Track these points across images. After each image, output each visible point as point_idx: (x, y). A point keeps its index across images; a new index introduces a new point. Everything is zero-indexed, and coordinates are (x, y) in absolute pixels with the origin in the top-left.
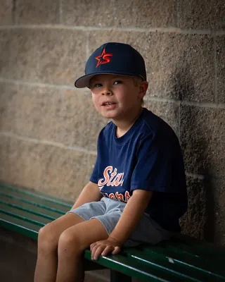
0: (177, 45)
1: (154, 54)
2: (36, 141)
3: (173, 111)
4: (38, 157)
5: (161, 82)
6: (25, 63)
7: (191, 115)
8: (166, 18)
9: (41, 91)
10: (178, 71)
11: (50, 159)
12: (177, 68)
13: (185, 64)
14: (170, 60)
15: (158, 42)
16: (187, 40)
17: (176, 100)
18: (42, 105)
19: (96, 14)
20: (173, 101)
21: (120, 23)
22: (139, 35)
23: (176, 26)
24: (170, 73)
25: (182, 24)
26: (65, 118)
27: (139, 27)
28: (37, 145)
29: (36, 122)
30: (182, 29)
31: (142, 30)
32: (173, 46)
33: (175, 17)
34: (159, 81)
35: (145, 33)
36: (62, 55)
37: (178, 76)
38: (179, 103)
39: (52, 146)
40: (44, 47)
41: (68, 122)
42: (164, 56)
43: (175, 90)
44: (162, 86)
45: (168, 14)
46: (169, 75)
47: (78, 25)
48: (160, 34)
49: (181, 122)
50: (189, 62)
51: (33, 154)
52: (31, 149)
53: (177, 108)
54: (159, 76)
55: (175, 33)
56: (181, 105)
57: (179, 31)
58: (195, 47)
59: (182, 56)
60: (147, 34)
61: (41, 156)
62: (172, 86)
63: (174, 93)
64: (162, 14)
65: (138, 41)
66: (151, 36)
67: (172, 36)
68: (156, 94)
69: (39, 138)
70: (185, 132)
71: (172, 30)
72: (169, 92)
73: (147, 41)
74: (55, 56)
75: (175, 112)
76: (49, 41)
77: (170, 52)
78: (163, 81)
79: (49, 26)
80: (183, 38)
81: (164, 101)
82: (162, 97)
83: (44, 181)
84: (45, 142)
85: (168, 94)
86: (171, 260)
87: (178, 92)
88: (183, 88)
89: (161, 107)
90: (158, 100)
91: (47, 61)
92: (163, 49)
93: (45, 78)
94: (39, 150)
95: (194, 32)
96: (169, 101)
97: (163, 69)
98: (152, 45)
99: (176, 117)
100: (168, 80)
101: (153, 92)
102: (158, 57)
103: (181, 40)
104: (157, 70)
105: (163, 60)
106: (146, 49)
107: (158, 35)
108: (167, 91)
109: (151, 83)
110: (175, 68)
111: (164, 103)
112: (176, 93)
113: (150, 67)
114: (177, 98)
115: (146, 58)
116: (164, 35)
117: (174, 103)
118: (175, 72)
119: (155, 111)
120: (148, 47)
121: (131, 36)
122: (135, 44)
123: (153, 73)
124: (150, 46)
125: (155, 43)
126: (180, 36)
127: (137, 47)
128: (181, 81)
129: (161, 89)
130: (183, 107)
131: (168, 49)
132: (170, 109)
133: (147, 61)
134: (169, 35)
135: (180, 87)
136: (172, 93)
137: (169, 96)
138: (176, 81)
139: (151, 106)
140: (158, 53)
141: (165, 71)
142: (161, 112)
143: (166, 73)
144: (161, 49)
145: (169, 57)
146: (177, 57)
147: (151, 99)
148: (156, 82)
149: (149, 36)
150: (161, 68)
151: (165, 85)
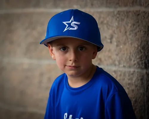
0: (142, 22)
3: (140, 78)
5: (129, 54)
6: (12, 42)
10: (143, 44)
12: (142, 41)
14: (136, 34)
15: (125, 19)
17: (142, 68)
20: (139, 70)
21: (92, 5)
22: (109, 14)
23: (141, 5)
24: (136, 46)
25: (146, 3)
27: (109, 7)
30: (146, 7)
31: (111, 10)
32: (138, 22)
34: (127, 54)
35: (114, 12)
37: (143, 48)
42: (131, 31)
43: (141, 60)
44: (130, 57)
48: (127, 13)
49: (147, 88)
53: (143, 76)
54: (127, 49)
55: (140, 11)
56: (146, 73)
57: (143, 9)
59: (147, 30)
60: (116, 13)
62: (138, 57)
63: (140, 63)
65: (108, 19)
66: (119, 14)
67: (137, 14)
68: (125, 65)
71: (137, 8)
72: (136, 62)
73: (116, 19)
75: (142, 79)
76: (31, 23)
77: (136, 28)
78: (130, 53)
79: (31, 10)
80: (147, 15)
81: (132, 70)
82: (130, 67)
85: (135, 64)
87: (143, 62)
88: (148, 58)
89: (129, 76)
90: (127, 70)
92: (130, 25)
96: (136, 70)
97: (130, 42)
98: (120, 23)
99: (142, 83)
100: (134, 52)
101: (122, 62)
102: (126, 32)
103: (145, 17)
104: (125, 44)
105: (130, 34)
106: (115, 25)
107: (125, 14)
108: (134, 61)
109: (120, 55)
110: (140, 41)
111: (132, 72)
112: (142, 63)
113: (119, 42)
114: (143, 67)
115: (115, 33)
116: (130, 13)
117: (140, 73)
118: (141, 45)
119: (124, 79)
120: (117, 24)
121: (102, 16)
122: (105, 22)
123: (121, 47)
124: (118, 23)
125: (122, 20)
126: (144, 14)
127: (107, 24)
128: (146, 53)
129: (128, 60)
130: (148, 75)
131: (134, 25)
132: (137, 78)
133: (116, 36)
134: (135, 13)
135: (145, 58)
136: (138, 63)
137: (136, 66)
138: (141, 52)
139: (120, 75)
140: (125, 29)
141: (131, 44)
142: (129, 79)
143: (133, 46)
144: (128, 25)
145: (135, 32)
146: (142, 31)
147: (121, 69)
148: (124, 54)
149: (117, 14)
150: (128, 42)
151: (132, 56)
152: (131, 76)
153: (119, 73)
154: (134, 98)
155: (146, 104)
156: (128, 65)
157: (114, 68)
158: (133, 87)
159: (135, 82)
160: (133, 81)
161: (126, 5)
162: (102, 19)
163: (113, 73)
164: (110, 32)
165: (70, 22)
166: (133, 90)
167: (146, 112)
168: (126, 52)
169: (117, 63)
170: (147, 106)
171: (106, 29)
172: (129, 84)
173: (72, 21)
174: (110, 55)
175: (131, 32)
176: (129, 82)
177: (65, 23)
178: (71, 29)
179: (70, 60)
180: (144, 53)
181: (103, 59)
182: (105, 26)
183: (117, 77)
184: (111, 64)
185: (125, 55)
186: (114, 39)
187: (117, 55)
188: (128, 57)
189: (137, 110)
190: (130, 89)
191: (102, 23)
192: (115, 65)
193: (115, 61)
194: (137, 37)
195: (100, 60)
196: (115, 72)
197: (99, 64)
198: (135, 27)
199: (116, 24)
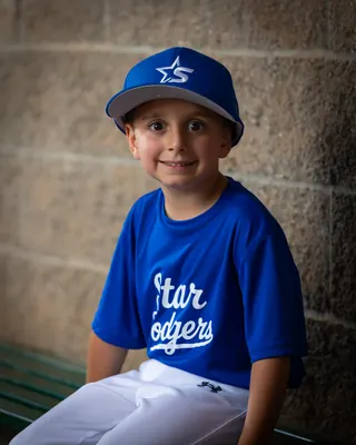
1: (284, 99)
3: (319, 205)
5: (297, 152)
7: (352, 213)
8: (307, 32)
9: (68, 168)
10: (328, 132)
11: (85, 296)
12: (326, 126)
13: (342, 118)
14: (313, 108)
15: (291, 77)
17: (324, 184)
19: (174, 23)
20: (319, 187)
21: (219, 42)
22: (254, 63)
23: (326, 47)
24: (314, 135)
25: (337, 43)
27: (256, 48)
28: (58, 269)
29: (55, 226)
30: (337, 52)
31: (261, 54)
32: (319, 83)
33: (324, 29)
34: (293, 151)
35: (266, 59)
37: (329, 140)
38: (330, 190)
39: (86, 271)
42: (303, 102)
43: (323, 167)
44: (298, 160)
45: (310, 23)
46: (312, 137)
47: (139, 44)
48: (295, 62)
49: (335, 227)
50: (349, 115)
51: (52, 287)
53: (327, 201)
54: (292, 141)
55: (323, 59)
56: (334, 193)
57: (330, 55)
59: (337, 102)
60: (270, 62)
62: (316, 159)
63: (322, 171)
64: (297, 23)
65: (252, 74)
66: (278, 65)
67: (318, 66)
68: (287, 174)
70: (341, 244)
71: (318, 53)
72: (311, 169)
73: (271, 75)
75: (323, 207)
76: (83, 76)
77: (315, 96)
78: (300, 149)
79: (83, 47)
80: (339, 69)
81: (302, 186)
82: (298, 179)
85: (309, 174)
87: (328, 170)
88: (339, 163)
89: (296, 198)
90: (291, 185)
92: (300, 89)
93: (75, 144)
94: (63, 277)
97: (299, 126)
98: (280, 83)
99: (324, 216)
100: (309, 147)
101: (281, 169)
102: (291, 104)
103: (335, 72)
104: (289, 129)
105: (300, 109)
106: (267, 89)
107: (292, 63)
108: (308, 167)
109: (278, 152)
110: (322, 125)
111: (301, 192)
112: (325, 173)
113: (276, 124)
114: (327, 180)
115: (268, 106)
116: (302, 64)
117: (320, 192)
118: (323, 133)
119: (284, 206)
120: (272, 85)
121: (240, 66)
122: (247, 79)
123: (280, 135)
124: (276, 85)
125: (285, 78)
126: (333, 66)
127: (251, 85)
128: (335, 150)
129: (295, 164)
130: (337, 198)
131: (309, 89)
132: (314, 203)
133: (269, 111)
134: (312, 64)
135: (332, 161)
136: (316, 170)
137: (311, 178)
138: (324, 150)
139: (277, 196)
140: (290, 97)
141: (303, 130)
142: (296, 206)
143: (306, 134)
144: (296, 90)
145: (311, 104)
146: (327, 104)
147: (278, 184)
148: (286, 152)
149: (273, 64)
150: (296, 125)
151: (304, 156)
152: (301, 199)
153: (274, 192)
154: (305, 246)
155: (330, 260)
156: (294, 174)
157: (264, 181)
158: (304, 224)
159: (308, 213)
160: (305, 211)
162: (239, 74)
163: (262, 192)
164: (257, 101)
165: (172, 67)
166: (303, 231)
167: (331, 279)
168: (290, 147)
169: (270, 169)
170: (334, 265)
171: (248, 95)
172: (295, 216)
173: (176, 67)
174: (255, 151)
175: (303, 105)
176: (296, 211)
177: (160, 70)
178: (173, 81)
179: (171, 149)
180: (331, 150)
181: (239, 161)
182: (246, 89)
183: (268, 200)
184: (257, 173)
185: (289, 153)
186: (265, 119)
187: (271, 152)
188: (295, 158)
189: (313, 273)
190: (298, 226)
191: (240, 80)
192: (266, 174)
193: (265, 165)
194: (316, 115)
195: (233, 161)
196: (265, 188)
197: (230, 170)
198: (311, 93)
199: (269, 85)
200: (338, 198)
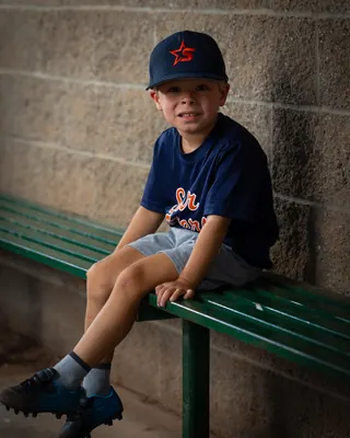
0: (269, 32)
1: (240, 43)
2: (90, 155)
3: (264, 116)
4: (92, 176)
5: (249, 79)
7: (286, 121)
9: (96, 91)
10: (269, 66)
11: (108, 178)
12: (268, 61)
13: (279, 56)
14: (260, 49)
15: (245, 27)
16: (282, 25)
17: (267, 101)
18: (98, 108)
20: (263, 104)
21: (197, 3)
22: (220, 18)
23: (268, 7)
24: (260, 68)
25: (276, 4)
26: (127, 125)
27: (221, 8)
28: (91, 160)
29: (89, 130)
30: (276, 10)
31: (225, 13)
32: (263, 32)
34: (246, 78)
35: (228, 16)
36: (123, 45)
37: (270, 71)
38: (271, 106)
39: (110, 161)
40: (100, 33)
41: (130, 130)
42: (253, 45)
43: (266, 90)
44: (250, 83)
46: (258, 70)
47: (143, 6)
48: (247, 18)
49: (274, 131)
50: (284, 54)
51: (86, 171)
52: (83, 165)
53: (269, 112)
54: (246, 72)
55: (266, 16)
56: (273, 108)
57: (271, 13)
58: (291, 34)
59: (276, 45)
60: (231, 17)
61: (96, 174)
62: (262, 84)
63: (265, 93)
65: (219, 26)
66: (236, 19)
67: (263, 20)
68: (242, 95)
69: (94, 152)
70: (279, 142)
71: (263, 11)
72: (259, 91)
73: (231, 27)
74: (113, 46)
75: (266, 117)
76: (105, 27)
77: (261, 41)
78: (251, 78)
80: (277, 22)
81: (252, 103)
82: (250, 99)
83: (100, 206)
84: (101, 156)
85: (257, 95)
86: (259, 307)
87: (270, 92)
88: (277, 87)
89: (248, 111)
90: (245, 102)
91: (104, 52)
92: (251, 36)
93: (101, 75)
94: (94, 166)
95: (291, 14)
96: (259, 104)
98: (237, 31)
99: (267, 124)
100: (257, 76)
101: (238, 91)
102: (245, 47)
103: (274, 25)
104: (243, 64)
105: (251, 50)
106: (229, 36)
107: (245, 18)
108: (256, 90)
110: (266, 61)
111: (252, 106)
112: (268, 93)
113: (234, 60)
114: (269, 99)
116: (252, 19)
117: (265, 107)
118: (266, 66)
119: (240, 117)
120: (232, 34)
121: (211, 21)
123: (238, 68)
124: (234, 33)
125: (241, 28)
126: (272, 20)
128: (274, 78)
129: (248, 88)
131: (257, 36)
132: (260, 115)
134: (259, 19)
135: (272, 86)
136: (262, 93)
137: (258, 97)
138: (267, 78)
140: (244, 42)
141: (253, 64)
142: (248, 117)
143: (255, 67)
144: (248, 37)
145: (258, 46)
146: (269, 46)
147: (236, 101)
148: (241, 79)
149: (233, 19)
150: (249, 61)
151: (254, 82)
153: (233, 107)
156: (247, 94)
159: (256, 121)
160: (254, 120)
161: (246, 6)
162: (210, 26)
175: (253, 47)
176: (248, 120)
180: (272, 78)
185: (243, 81)
188: (247, 84)
194: (262, 54)
198: (258, 39)
199: (230, 33)
200: (276, 111)
